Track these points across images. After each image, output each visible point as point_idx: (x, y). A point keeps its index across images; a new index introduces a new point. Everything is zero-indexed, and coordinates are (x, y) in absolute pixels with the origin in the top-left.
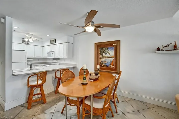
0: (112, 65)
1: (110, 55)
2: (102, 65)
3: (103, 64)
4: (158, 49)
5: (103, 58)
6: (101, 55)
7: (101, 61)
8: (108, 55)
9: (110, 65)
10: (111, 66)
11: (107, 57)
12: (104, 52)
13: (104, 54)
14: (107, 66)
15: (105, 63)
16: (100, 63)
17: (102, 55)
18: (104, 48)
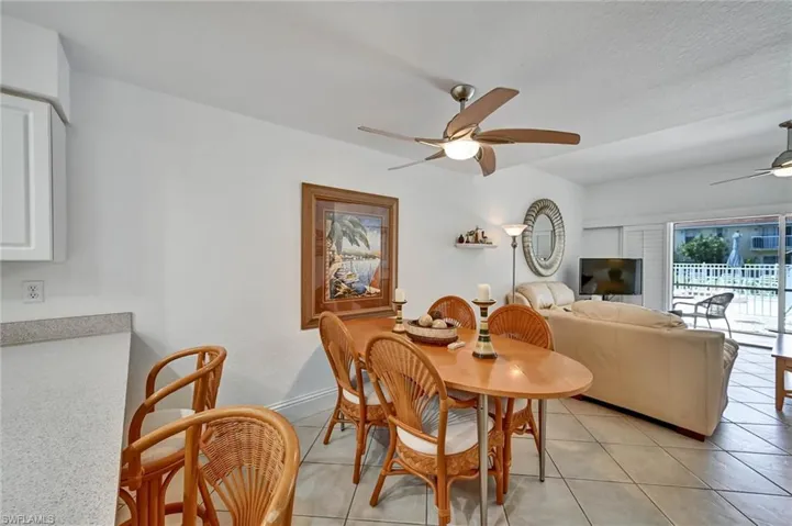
0: (374, 286)
1: (368, 246)
2: (337, 292)
3: (344, 286)
4: (461, 240)
5: (344, 259)
6: (334, 247)
7: (336, 275)
8: (363, 249)
9: (367, 287)
10: (373, 290)
11: (359, 256)
12: (345, 233)
13: (345, 242)
14: (358, 292)
15: (349, 281)
16: (328, 282)
17: (339, 246)
18: (349, 217)
